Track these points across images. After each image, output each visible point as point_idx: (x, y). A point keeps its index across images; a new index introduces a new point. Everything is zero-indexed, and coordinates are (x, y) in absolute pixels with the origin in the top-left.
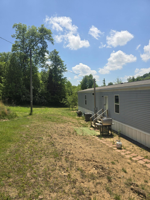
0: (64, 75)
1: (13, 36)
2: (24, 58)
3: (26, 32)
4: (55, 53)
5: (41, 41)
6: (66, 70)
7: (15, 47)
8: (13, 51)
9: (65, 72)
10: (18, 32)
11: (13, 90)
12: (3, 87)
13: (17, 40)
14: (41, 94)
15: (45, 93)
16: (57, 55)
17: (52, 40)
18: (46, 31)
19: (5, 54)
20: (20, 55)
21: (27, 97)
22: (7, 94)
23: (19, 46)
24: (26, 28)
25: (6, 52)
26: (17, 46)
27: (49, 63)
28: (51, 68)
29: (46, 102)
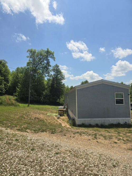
0: (63, 82)
1: (28, 57)
2: (35, 71)
3: (36, 54)
4: (57, 66)
5: (46, 59)
6: (65, 78)
7: (28, 64)
8: (27, 66)
9: (64, 80)
10: (31, 54)
11: (25, 93)
12: (19, 91)
13: (30, 59)
14: (45, 96)
15: (48, 95)
16: (58, 68)
17: (54, 58)
18: (49, 52)
19: (22, 68)
20: (32, 68)
21: (35, 98)
22: (21, 95)
23: (31, 63)
24: (35, 51)
25: (23, 67)
26: (30, 63)
27: (52, 73)
28: (54, 77)
29: (48, 102)
